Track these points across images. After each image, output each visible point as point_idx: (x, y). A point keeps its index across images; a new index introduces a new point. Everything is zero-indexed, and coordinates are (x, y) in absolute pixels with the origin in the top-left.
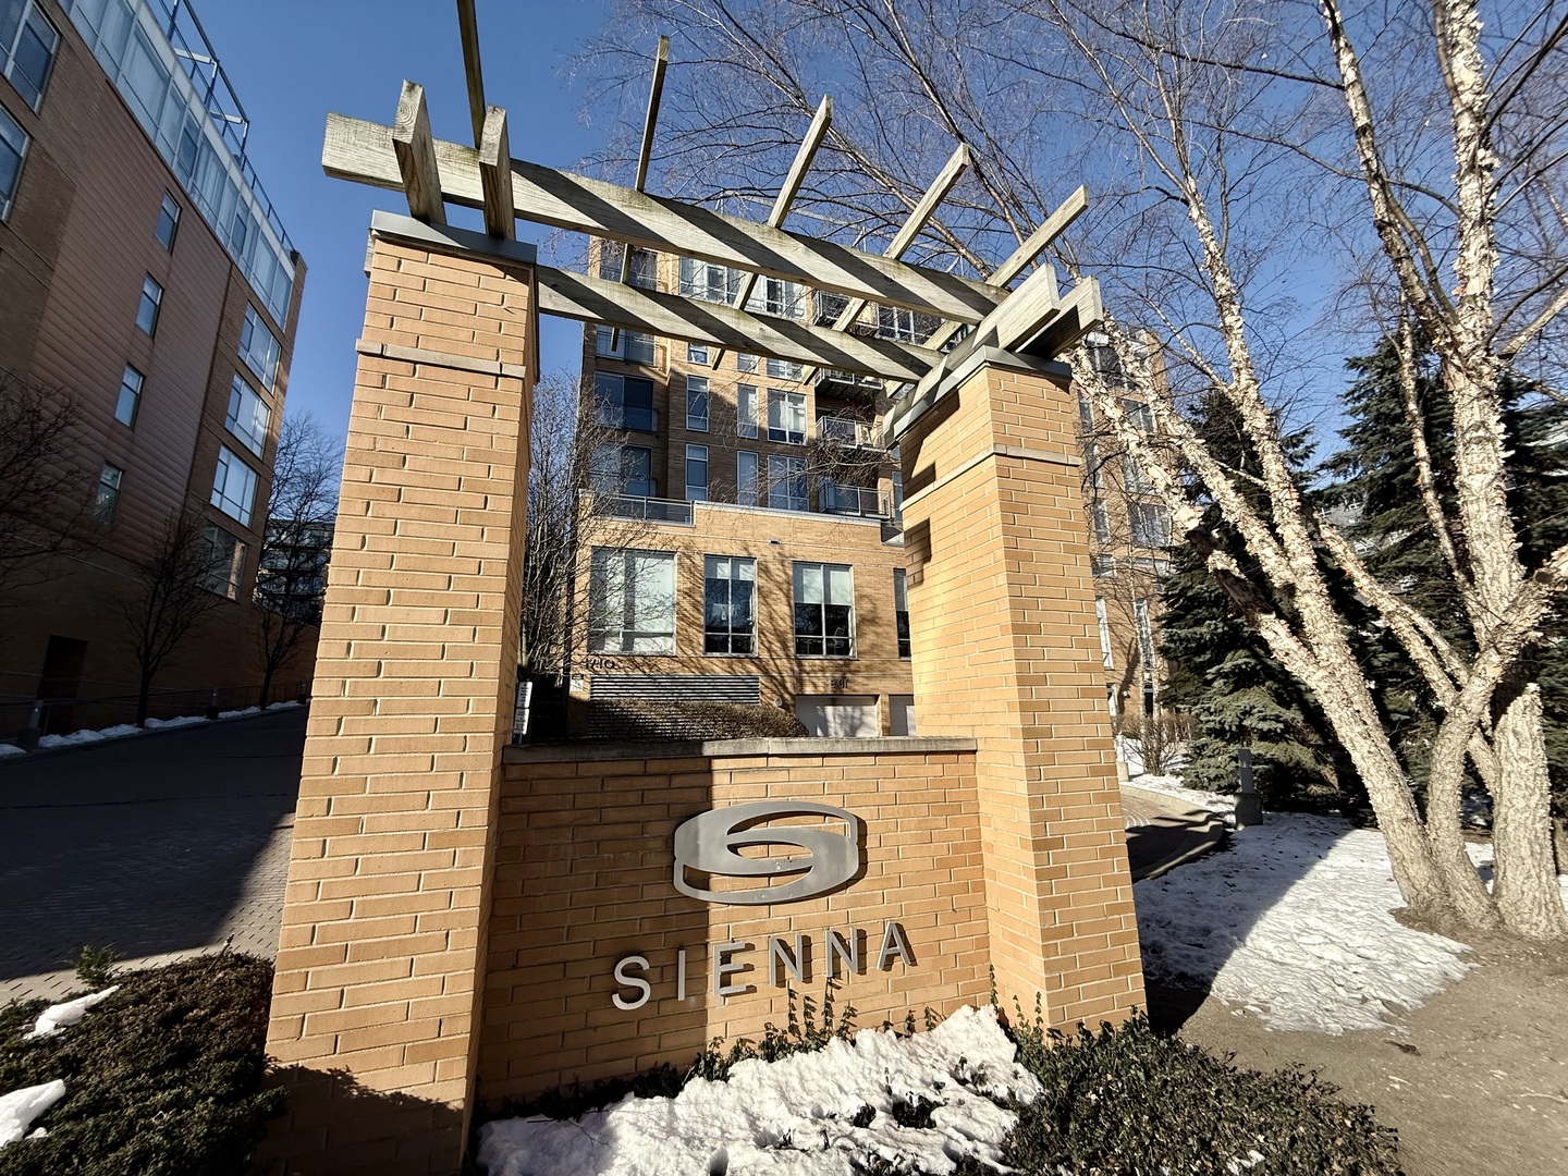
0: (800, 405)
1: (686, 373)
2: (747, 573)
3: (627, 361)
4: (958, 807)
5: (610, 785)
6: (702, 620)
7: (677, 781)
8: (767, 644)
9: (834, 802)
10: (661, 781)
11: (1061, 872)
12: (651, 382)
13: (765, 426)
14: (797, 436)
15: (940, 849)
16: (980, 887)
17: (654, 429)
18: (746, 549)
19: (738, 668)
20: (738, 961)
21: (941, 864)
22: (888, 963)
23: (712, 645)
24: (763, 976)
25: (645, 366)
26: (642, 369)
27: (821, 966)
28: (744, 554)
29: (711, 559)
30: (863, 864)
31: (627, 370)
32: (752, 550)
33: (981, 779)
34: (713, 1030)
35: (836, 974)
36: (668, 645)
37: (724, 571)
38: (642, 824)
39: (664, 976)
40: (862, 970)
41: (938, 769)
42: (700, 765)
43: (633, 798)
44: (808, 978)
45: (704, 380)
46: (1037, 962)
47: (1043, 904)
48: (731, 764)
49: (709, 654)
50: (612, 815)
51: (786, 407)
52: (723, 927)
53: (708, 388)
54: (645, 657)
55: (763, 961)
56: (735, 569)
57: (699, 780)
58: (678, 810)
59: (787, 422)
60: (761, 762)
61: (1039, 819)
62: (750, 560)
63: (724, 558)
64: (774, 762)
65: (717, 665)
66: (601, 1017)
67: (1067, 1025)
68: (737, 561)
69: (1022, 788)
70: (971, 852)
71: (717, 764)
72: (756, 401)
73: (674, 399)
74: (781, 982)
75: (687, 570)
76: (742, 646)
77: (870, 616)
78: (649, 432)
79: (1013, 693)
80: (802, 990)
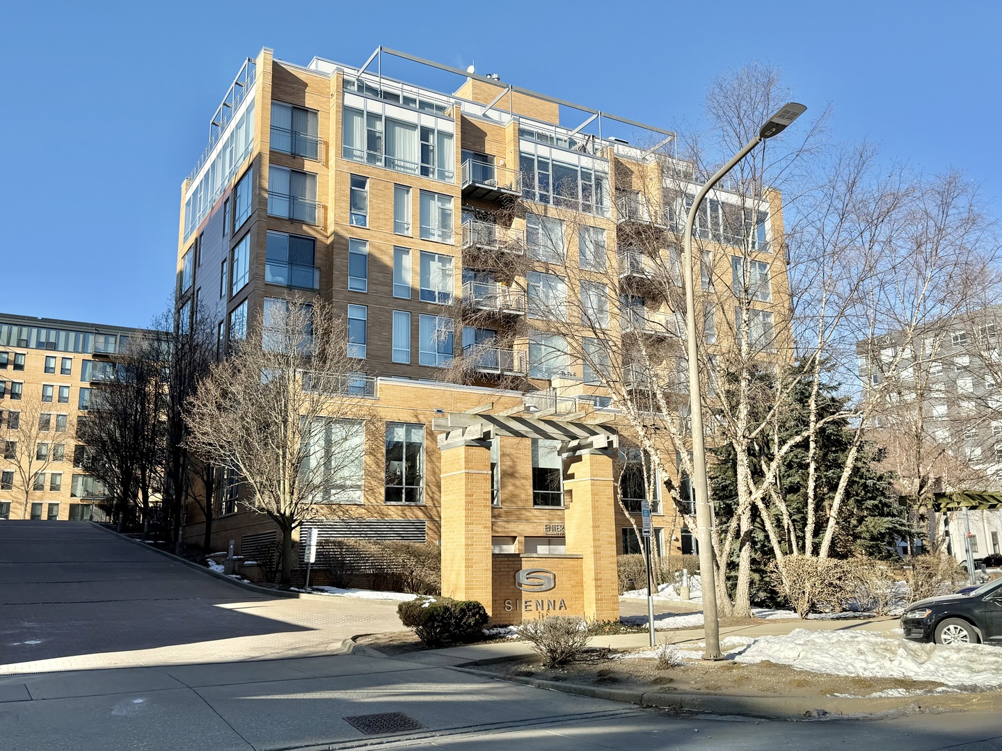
0: (448, 266)
1: (348, 236)
2: (417, 436)
3: (292, 220)
4: (578, 572)
5: (502, 563)
6: (383, 475)
7: (515, 563)
8: (430, 493)
9: (549, 569)
10: (512, 563)
11: (601, 586)
12: (314, 240)
13: (418, 287)
14: (445, 296)
15: (573, 583)
16: (583, 593)
17: (317, 286)
18: (416, 416)
19: (408, 512)
20: (528, 604)
21: (573, 586)
22: (560, 609)
23: (392, 495)
24: (533, 607)
25: (308, 225)
26: (305, 227)
27: (546, 607)
28: (414, 420)
29: (391, 425)
30: (555, 584)
31: (292, 229)
32: (421, 417)
33: (584, 565)
34: (523, 618)
35: (549, 609)
36: (358, 496)
37: (400, 435)
38: (509, 572)
39: (515, 604)
40: (554, 609)
41: (573, 563)
42: (519, 559)
43: (507, 566)
44: (543, 610)
45: (364, 242)
46: (594, 606)
47: (596, 593)
48: (526, 559)
49: (388, 503)
50: (503, 570)
51: (435, 266)
52: (525, 596)
53: (366, 249)
54: (340, 505)
55: (533, 604)
56: (408, 433)
57: (519, 563)
58: (515, 569)
59: (436, 284)
60: (532, 559)
61: (596, 573)
62: (420, 425)
63: (400, 424)
64: (535, 559)
65: (395, 512)
66: (503, 612)
67: (601, 619)
68: (409, 426)
69: (593, 566)
70: (581, 584)
71: (523, 559)
72: (410, 262)
73: (337, 261)
74: (537, 610)
75: (372, 435)
76: (411, 496)
77: (510, 471)
78: (313, 290)
79: (592, 543)
80: (542, 612)
